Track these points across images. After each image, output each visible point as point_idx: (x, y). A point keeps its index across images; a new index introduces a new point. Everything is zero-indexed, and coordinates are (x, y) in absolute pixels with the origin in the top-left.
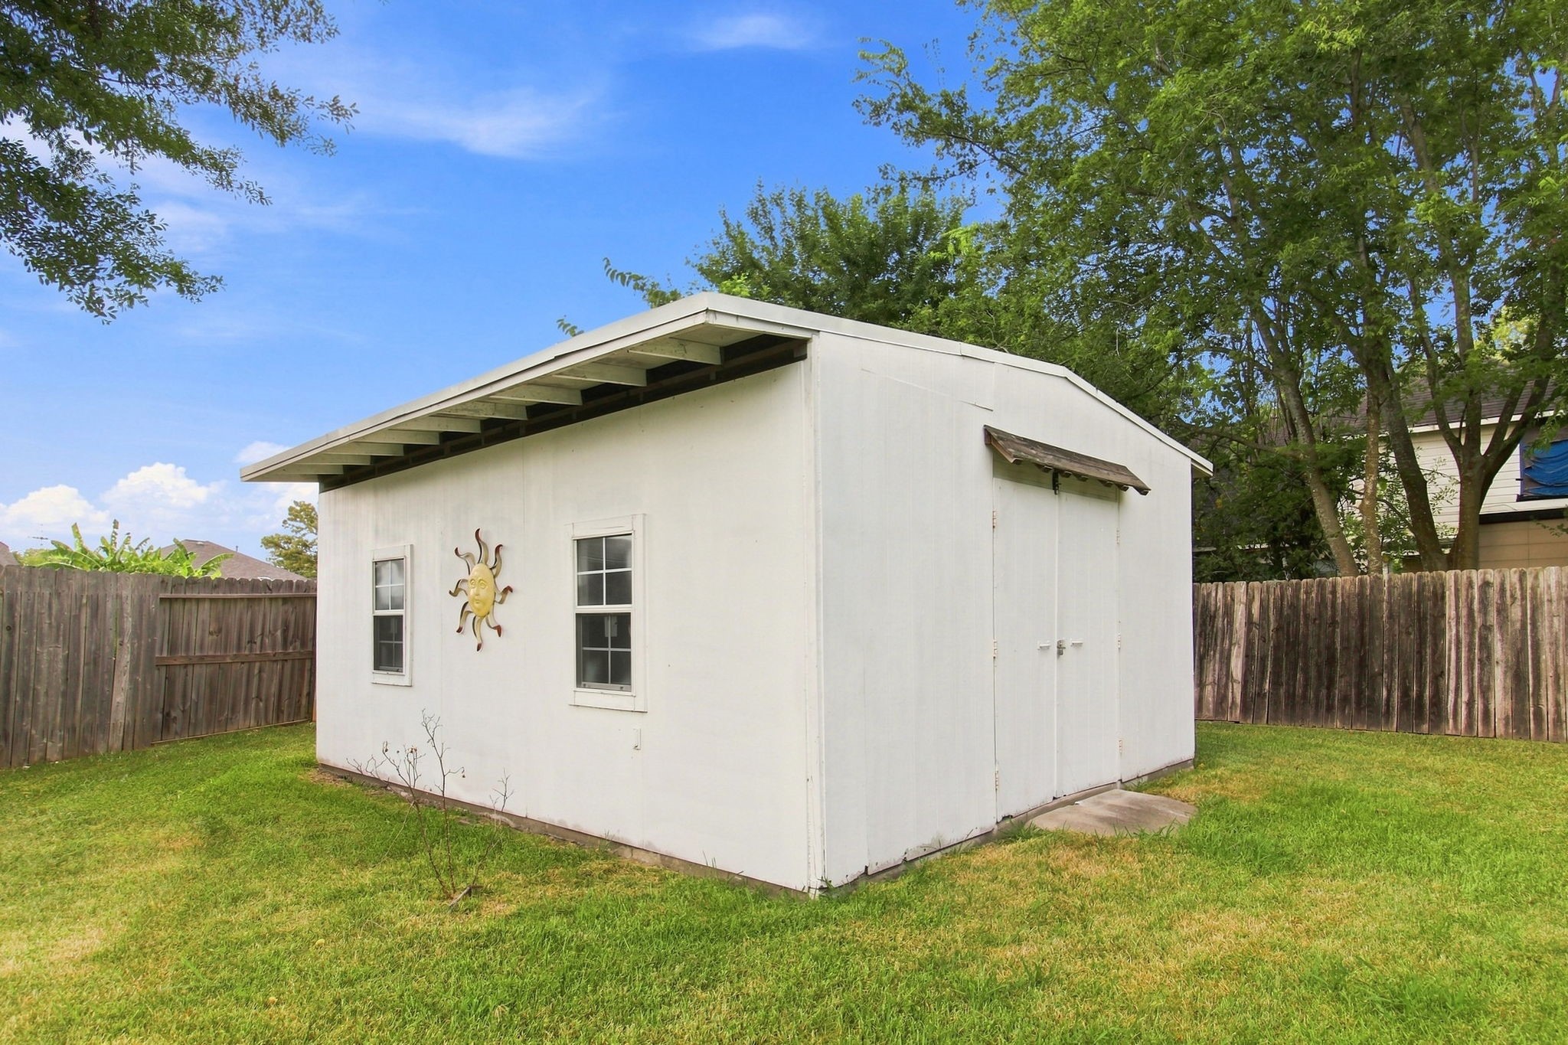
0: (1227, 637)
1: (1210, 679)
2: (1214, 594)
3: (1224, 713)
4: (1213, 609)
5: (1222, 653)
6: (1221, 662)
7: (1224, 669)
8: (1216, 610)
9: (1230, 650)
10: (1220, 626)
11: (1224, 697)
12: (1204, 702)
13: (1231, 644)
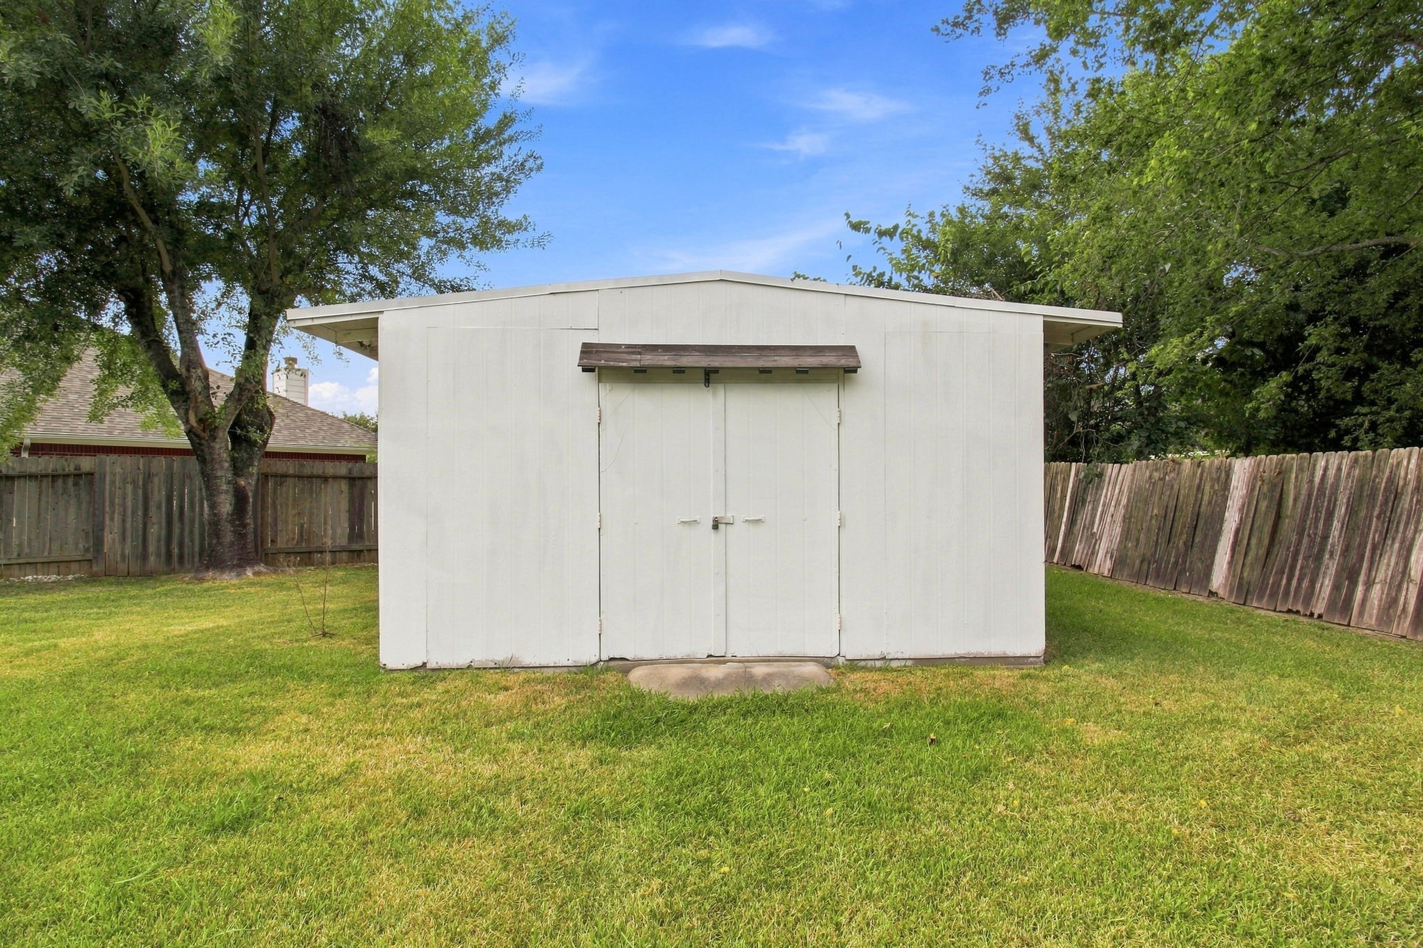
0: (1413, 521)
1: (1381, 576)
2: (1405, 463)
3: (1389, 622)
4: (1401, 483)
5: (1402, 542)
6: (1399, 556)
7: (1401, 564)
8: (1405, 484)
9: (1413, 539)
10: (1406, 506)
11: (1393, 602)
12: (1368, 604)
13: (1416, 531)
